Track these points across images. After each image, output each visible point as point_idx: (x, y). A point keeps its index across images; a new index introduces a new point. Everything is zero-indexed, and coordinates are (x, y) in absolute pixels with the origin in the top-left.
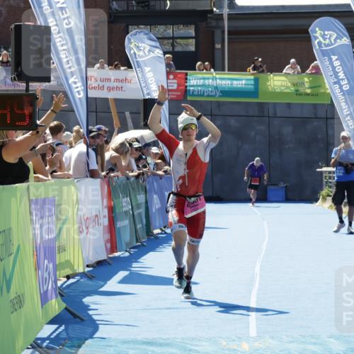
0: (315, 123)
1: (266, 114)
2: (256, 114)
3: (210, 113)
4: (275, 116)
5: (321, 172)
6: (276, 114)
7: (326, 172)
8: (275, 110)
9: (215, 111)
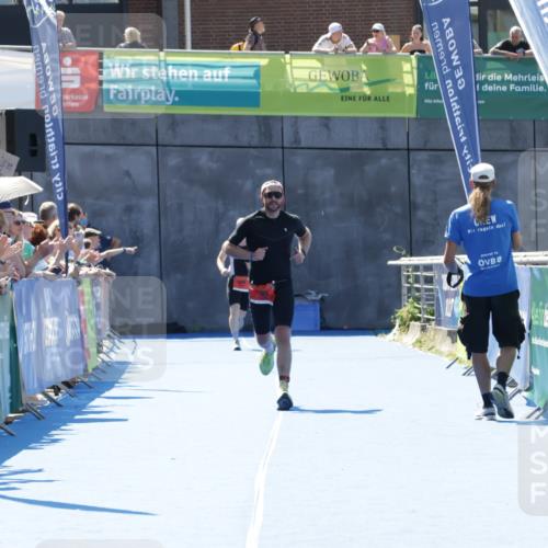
0: (384, 161)
1: (276, 141)
2: (255, 142)
3: (154, 142)
4: (297, 147)
5: (398, 268)
6: (297, 140)
7: (408, 266)
8: (296, 133)
9: (165, 137)
